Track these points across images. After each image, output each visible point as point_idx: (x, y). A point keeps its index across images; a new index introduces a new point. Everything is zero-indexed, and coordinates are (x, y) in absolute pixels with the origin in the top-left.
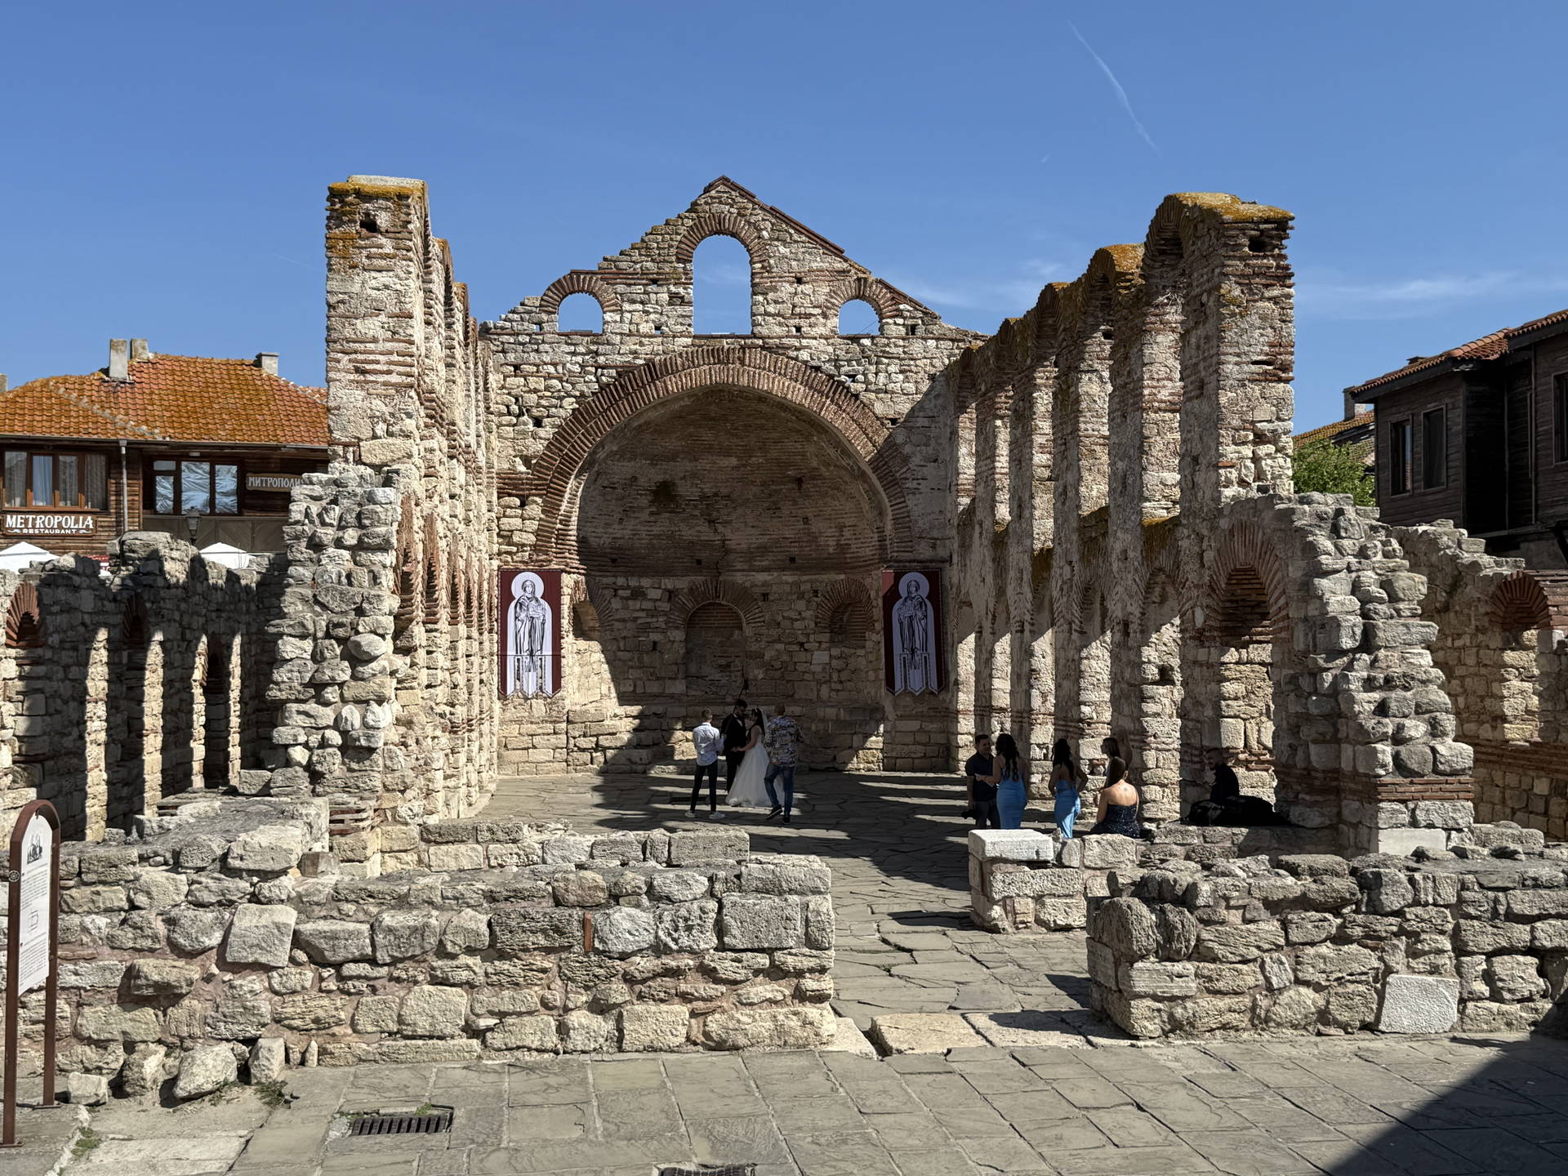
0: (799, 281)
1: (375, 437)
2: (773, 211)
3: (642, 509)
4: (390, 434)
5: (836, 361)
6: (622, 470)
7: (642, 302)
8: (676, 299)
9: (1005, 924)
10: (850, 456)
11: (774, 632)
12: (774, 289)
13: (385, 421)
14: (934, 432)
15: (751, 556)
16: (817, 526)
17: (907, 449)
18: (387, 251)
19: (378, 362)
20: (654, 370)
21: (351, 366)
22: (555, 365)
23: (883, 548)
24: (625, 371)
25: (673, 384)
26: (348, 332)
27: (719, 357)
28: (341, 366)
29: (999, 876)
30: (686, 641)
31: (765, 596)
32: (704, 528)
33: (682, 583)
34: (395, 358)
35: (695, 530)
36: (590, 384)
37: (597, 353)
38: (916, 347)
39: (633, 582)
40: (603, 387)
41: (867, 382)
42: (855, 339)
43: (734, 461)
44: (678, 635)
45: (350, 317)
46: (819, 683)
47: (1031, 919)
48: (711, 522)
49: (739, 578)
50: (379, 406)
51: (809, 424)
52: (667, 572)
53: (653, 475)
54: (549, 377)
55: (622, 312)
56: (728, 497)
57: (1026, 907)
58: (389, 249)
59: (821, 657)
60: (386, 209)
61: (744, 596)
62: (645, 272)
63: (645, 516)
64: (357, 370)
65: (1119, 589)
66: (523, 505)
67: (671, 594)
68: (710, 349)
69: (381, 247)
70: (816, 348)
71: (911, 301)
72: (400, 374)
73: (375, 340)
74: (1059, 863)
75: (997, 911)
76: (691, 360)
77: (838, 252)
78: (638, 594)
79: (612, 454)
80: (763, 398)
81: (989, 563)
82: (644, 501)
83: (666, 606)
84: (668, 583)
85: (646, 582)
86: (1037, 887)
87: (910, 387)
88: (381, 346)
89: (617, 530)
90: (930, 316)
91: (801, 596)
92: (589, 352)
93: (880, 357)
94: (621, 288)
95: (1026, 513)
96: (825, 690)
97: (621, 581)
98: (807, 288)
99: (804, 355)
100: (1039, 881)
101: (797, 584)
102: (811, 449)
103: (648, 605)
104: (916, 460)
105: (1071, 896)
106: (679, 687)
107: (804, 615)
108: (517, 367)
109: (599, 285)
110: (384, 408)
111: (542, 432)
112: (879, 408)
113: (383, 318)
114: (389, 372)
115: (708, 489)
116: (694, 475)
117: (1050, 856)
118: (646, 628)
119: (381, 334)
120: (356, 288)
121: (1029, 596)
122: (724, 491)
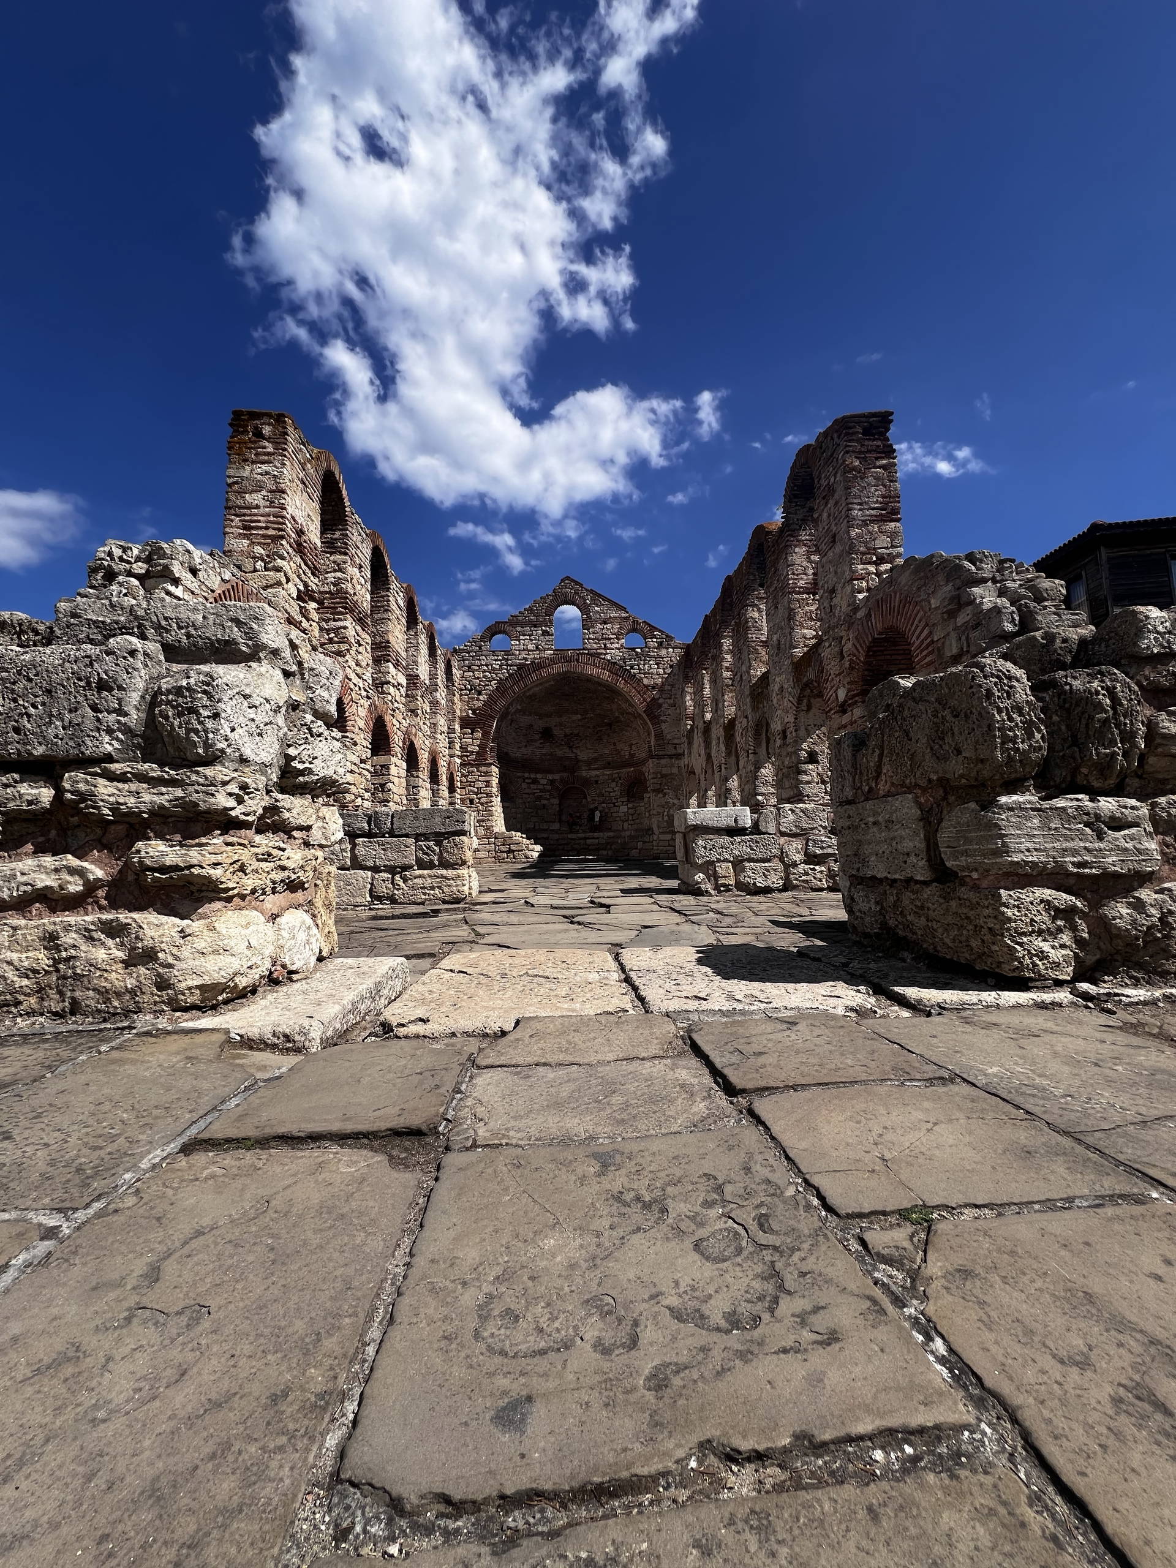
0: (605, 623)
1: (255, 570)
2: (592, 591)
3: (536, 741)
4: (266, 569)
5: (624, 659)
6: (525, 720)
7: (530, 635)
8: (546, 633)
9: (708, 887)
10: (633, 706)
11: (601, 799)
12: (593, 627)
13: (263, 560)
14: (673, 692)
15: (589, 763)
16: (620, 746)
17: (661, 701)
18: (269, 450)
19: (259, 521)
20: (537, 666)
21: (240, 524)
22: (487, 665)
23: (650, 751)
24: (521, 667)
25: (544, 673)
26: (240, 502)
27: (569, 660)
28: (233, 524)
29: (700, 842)
30: (560, 804)
31: (597, 782)
32: (567, 750)
33: (557, 777)
34: (272, 518)
35: (562, 752)
36: (504, 674)
37: (507, 660)
38: (663, 652)
39: (533, 776)
40: (511, 675)
41: (639, 669)
42: (633, 649)
43: (579, 716)
44: (556, 801)
45: (242, 493)
46: (623, 822)
47: (732, 882)
48: (570, 747)
49: (584, 774)
50: (259, 550)
51: (612, 692)
52: (550, 772)
53: (541, 724)
54: (484, 671)
55: (519, 640)
56: (577, 735)
57: (725, 870)
58: (270, 449)
59: (623, 809)
60: (269, 424)
61: (587, 782)
62: (530, 621)
63: (538, 744)
64: (245, 528)
65: (779, 712)
66: (472, 733)
67: (552, 782)
68: (561, 655)
69: (265, 447)
70: (614, 653)
71: (660, 631)
72: (274, 529)
73: (257, 507)
74: (756, 829)
75: (700, 876)
76: (552, 661)
77: (624, 609)
78: (535, 781)
79: (517, 711)
80: (589, 679)
81: (702, 744)
82: (537, 737)
83: (549, 787)
84: (550, 777)
85: (539, 776)
86: (737, 853)
87: (661, 671)
88: (261, 511)
89: (524, 751)
90: (669, 638)
91: (613, 781)
92: (504, 659)
93: (644, 656)
94: (519, 629)
95: (720, 705)
96: (626, 824)
97: (526, 775)
98: (609, 626)
99: (608, 657)
100: (739, 846)
101: (612, 775)
102: (614, 707)
103: (541, 787)
104: (665, 706)
105: (768, 860)
106: (556, 826)
107: (615, 790)
108: (469, 667)
109: (508, 628)
110: (263, 552)
111: (481, 698)
112: (646, 681)
113: (264, 493)
114: (267, 528)
115: (568, 731)
116: (561, 724)
117: (748, 823)
118: (539, 798)
119: (262, 503)
120: (246, 474)
121: (724, 749)
122: (576, 732)
